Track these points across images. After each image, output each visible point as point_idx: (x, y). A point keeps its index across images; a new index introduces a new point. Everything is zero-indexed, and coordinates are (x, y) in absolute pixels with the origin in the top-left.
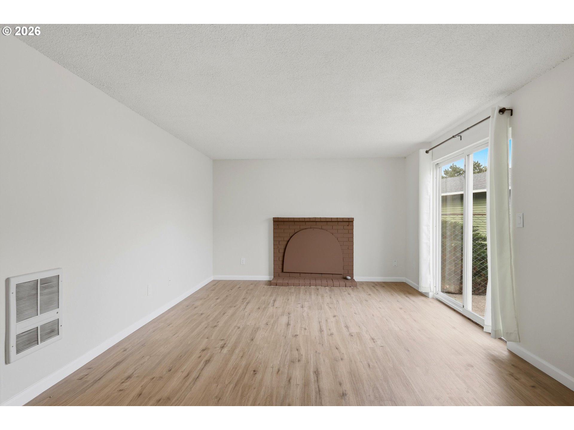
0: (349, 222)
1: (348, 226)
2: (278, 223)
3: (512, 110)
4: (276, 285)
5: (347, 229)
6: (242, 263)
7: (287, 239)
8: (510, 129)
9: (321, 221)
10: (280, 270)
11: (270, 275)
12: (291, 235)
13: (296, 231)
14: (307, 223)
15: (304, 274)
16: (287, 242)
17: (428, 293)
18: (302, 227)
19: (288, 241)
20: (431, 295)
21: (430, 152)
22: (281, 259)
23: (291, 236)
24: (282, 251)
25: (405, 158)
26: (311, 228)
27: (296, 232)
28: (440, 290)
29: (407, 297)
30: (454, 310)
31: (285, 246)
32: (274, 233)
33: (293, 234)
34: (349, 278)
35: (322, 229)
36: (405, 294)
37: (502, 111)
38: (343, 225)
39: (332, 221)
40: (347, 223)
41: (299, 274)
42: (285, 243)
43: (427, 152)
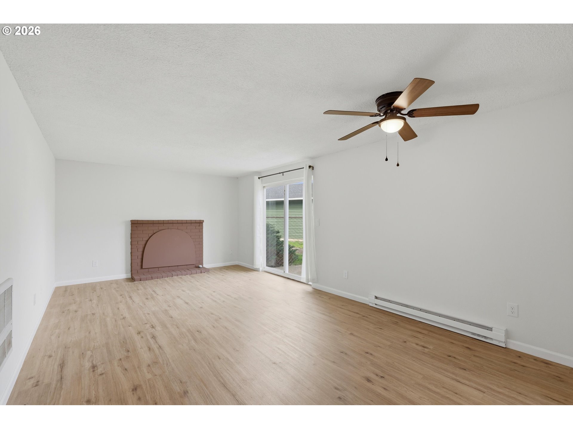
0: (200, 223)
1: (199, 226)
2: (135, 225)
3: (313, 167)
4: (140, 280)
5: (198, 229)
7: (146, 239)
8: (312, 176)
9: (177, 223)
10: (139, 267)
11: (126, 273)
12: (150, 235)
14: (164, 225)
15: (163, 268)
17: (259, 269)
18: (160, 228)
19: (147, 241)
20: (261, 269)
21: (261, 178)
22: (140, 257)
24: (141, 250)
25: (238, 178)
26: (168, 229)
27: (154, 232)
28: (266, 266)
29: (247, 273)
30: (278, 275)
31: (143, 245)
32: (132, 234)
34: (201, 266)
35: (178, 229)
36: (244, 271)
37: (310, 167)
38: (195, 226)
39: (186, 222)
40: (198, 224)
41: (158, 268)
42: (144, 243)
43: (259, 178)
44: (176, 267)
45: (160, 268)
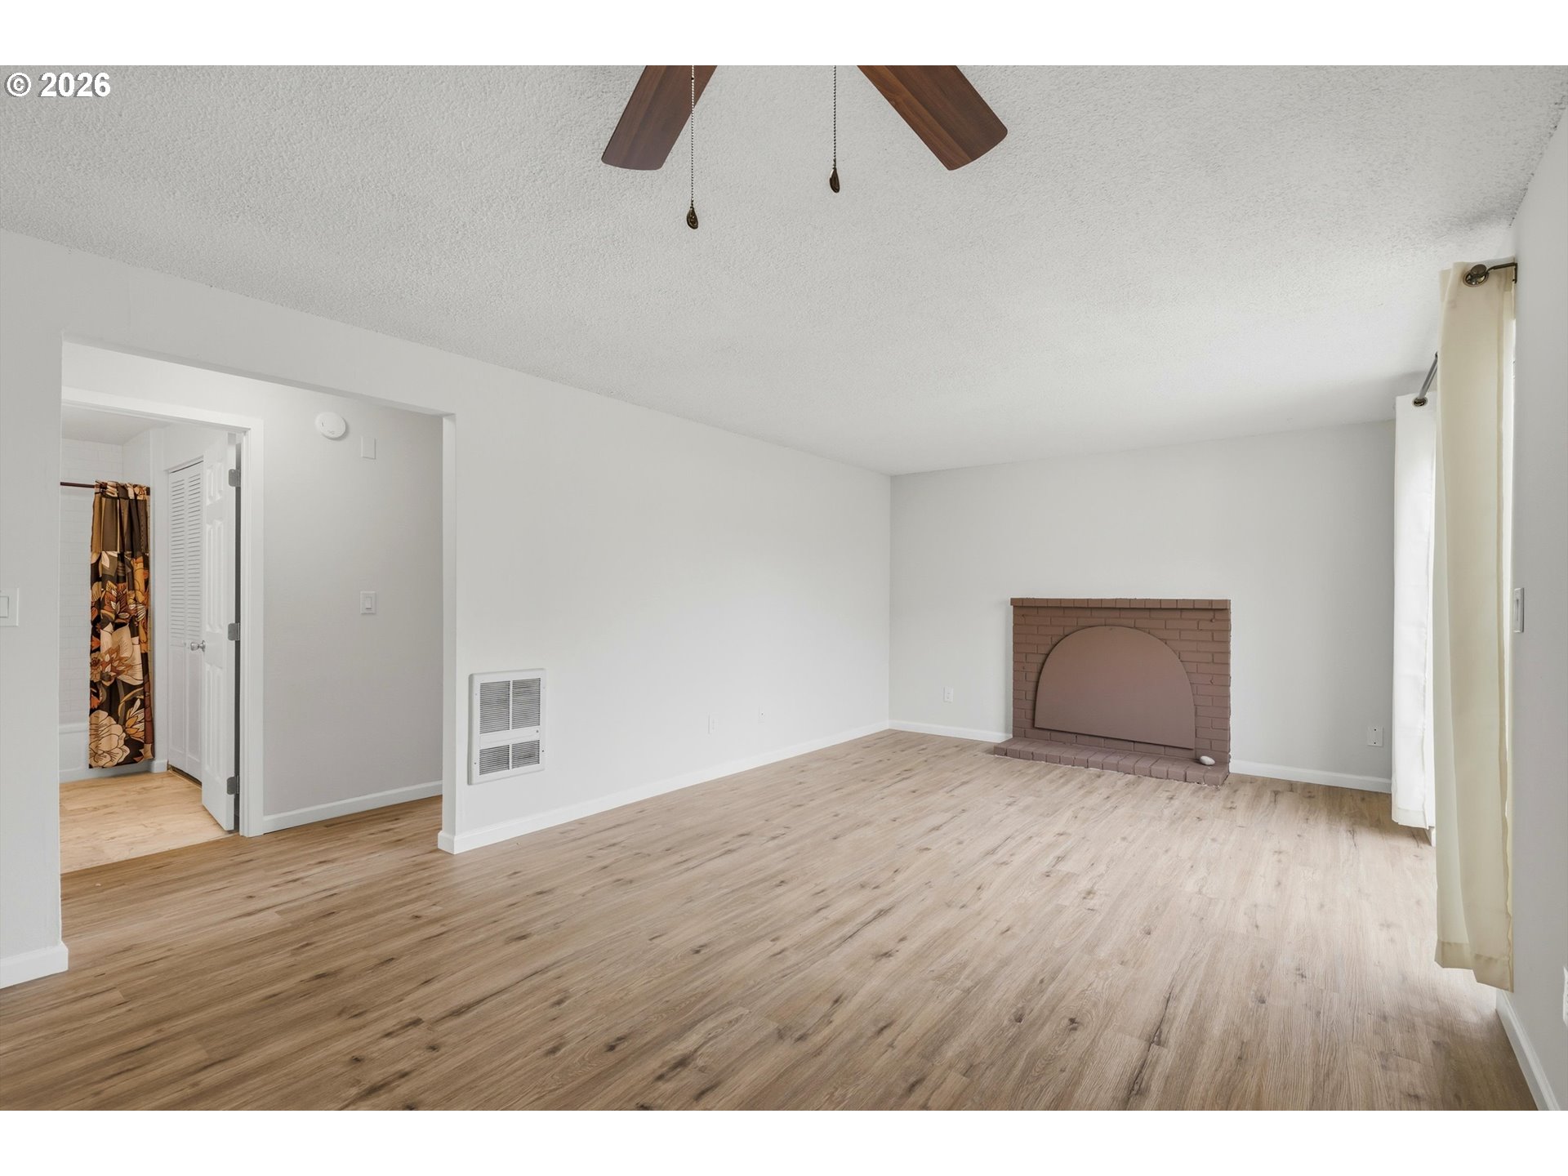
0: (1217, 612)
1: (1211, 621)
2: (1024, 610)
4: (1006, 755)
5: (1207, 630)
6: (946, 699)
7: (1044, 650)
9: (1131, 608)
10: (1028, 722)
11: (1006, 731)
12: (1055, 640)
13: (1067, 630)
14: (1095, 613)
15: (1088, 737)
16: (1044, 656)
18: (1085, 622)
19: (1048, 655)
22: (1030, 696)
23: (1054, 643)
24: (1033, 677)
26: (1105, 625)
27: (1066, 633)
31: (1039, 666)
32: (1015, 634)
33: (1059, 638)
34: (1207, 760)
35: (1135, 627)
38: (1196, 619)
39: (1162, 607)
40: (1209, 615)
41: (1075, 736)
42: (1040, 659)
43: (1419, 402)
44: (1129, 743)
45: (1083, 737)
